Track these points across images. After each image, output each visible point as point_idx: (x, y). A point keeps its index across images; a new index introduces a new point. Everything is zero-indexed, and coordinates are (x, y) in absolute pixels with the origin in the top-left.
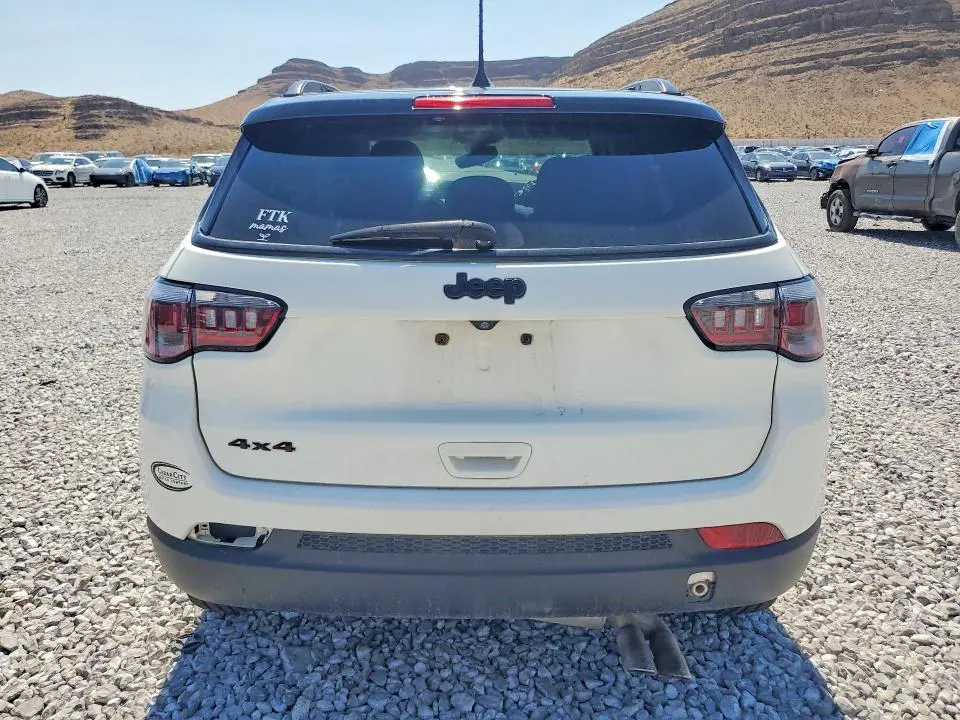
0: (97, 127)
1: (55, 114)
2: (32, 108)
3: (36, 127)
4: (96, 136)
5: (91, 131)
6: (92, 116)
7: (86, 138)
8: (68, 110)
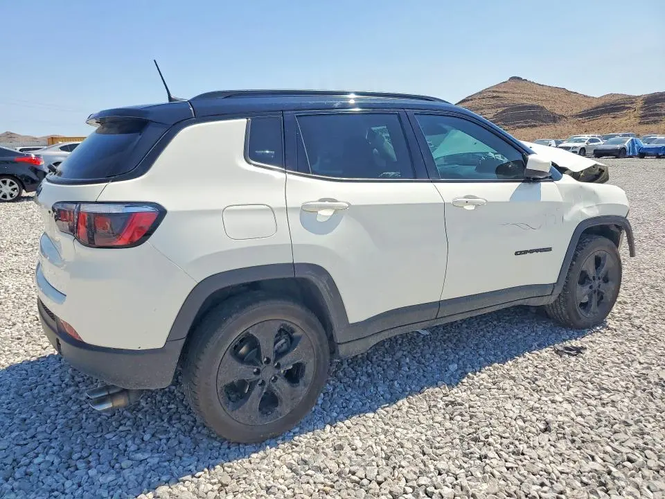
0: (658, 115)
1: (629, 108)
2: (616, 105)
3: (613, 118)
4: (655, 122)
5: (652, 118)
6: (656, 107)
7: (647, 123)
8: (640, 104)
